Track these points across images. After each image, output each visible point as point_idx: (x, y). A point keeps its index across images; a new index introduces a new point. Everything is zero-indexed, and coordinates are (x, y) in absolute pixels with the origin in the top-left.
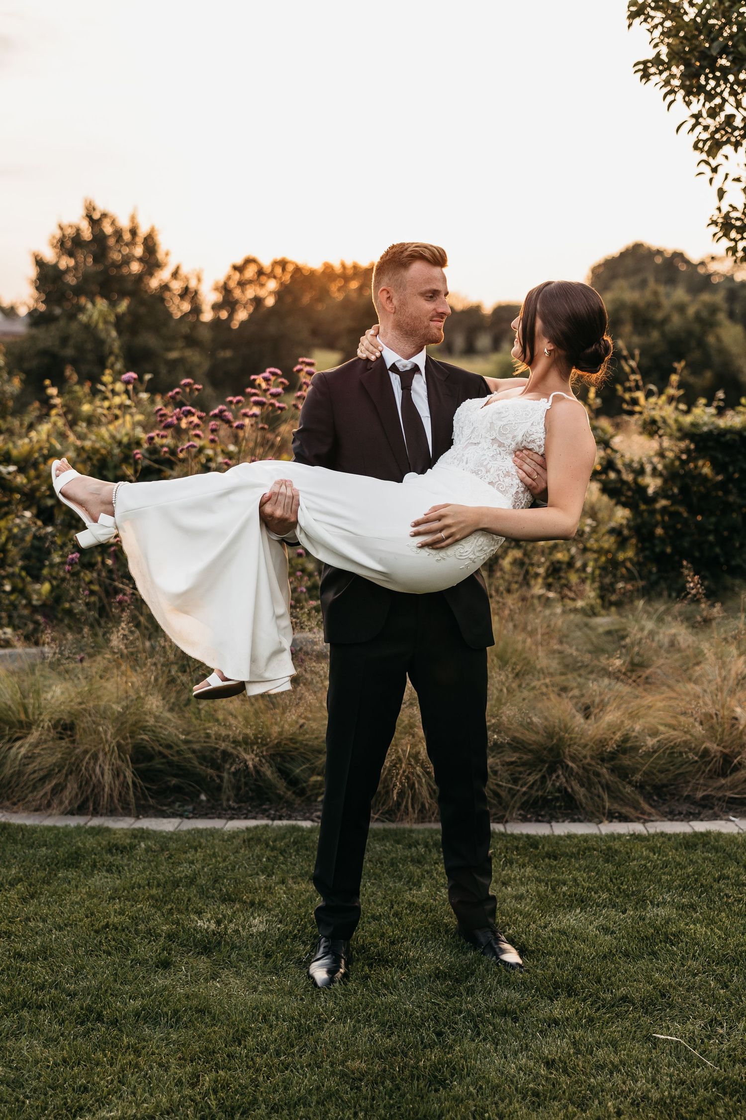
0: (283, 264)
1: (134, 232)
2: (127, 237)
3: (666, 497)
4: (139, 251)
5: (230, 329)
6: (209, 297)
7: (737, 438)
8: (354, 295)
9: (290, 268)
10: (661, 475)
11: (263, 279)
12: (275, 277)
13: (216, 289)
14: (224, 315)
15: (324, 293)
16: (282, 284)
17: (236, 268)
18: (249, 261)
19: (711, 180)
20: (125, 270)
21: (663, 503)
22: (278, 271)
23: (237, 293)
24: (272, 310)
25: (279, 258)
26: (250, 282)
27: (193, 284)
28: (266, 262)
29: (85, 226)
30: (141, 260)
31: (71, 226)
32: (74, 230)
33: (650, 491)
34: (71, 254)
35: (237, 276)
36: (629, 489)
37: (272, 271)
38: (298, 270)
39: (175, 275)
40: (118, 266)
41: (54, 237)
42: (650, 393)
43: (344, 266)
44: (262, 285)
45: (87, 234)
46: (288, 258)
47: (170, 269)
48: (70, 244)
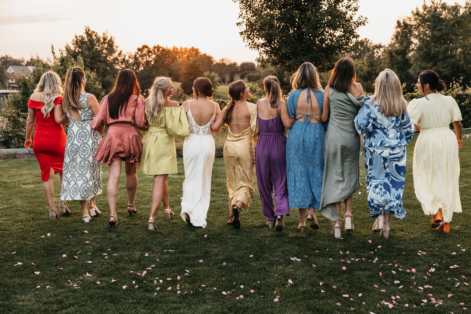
0: (158, 48)
2: (102, 40)
4: (106, 46)
8: (185, 60)
9: (161, 49)
11: (150, 54)
12: (155, 53)
15: (174, 59)
16: (157, 56)
17: (139, 50)
18: (145, 47)
22: (156, 51)
23: (140, 59)
24: (153, 66)
25: (156, 45)
28: (151, 47)
29: (85, 36)
30: (106, 49)
32: (81, 37)
34: (80, 47)
35: (139, 53)
37: (154, 50)
38: (164, 50)
39: (120, 54)
40: (98, 51)
41: (73, 40)
43: (181, 49)
44: (150, 56)
45: (86, 40)
46: (160, 46)
47: (118, 52)
48: (80, 43)
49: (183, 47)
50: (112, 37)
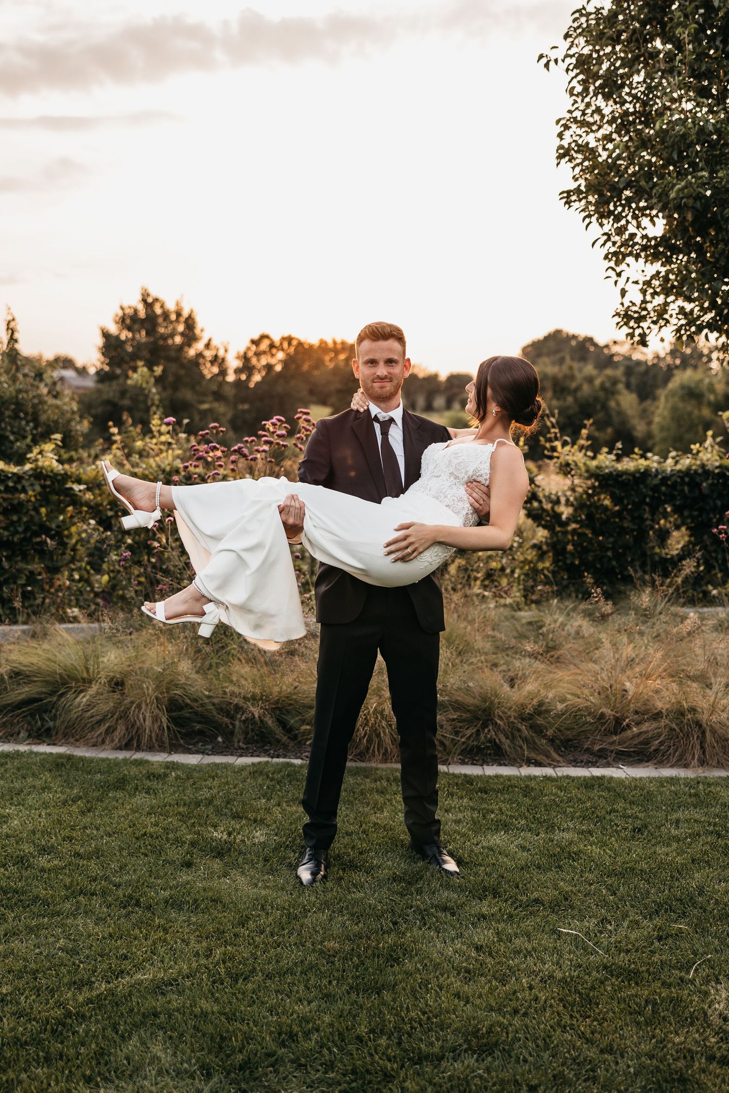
0: (289, 340)
1: (179, 314)
2: (173, 317)
3: (576, 522)
4: (181, 328)
5: (248, 387)
6: (233, 363)
7: (631, 478)
8: (342, 364)
9: (295, 343)
10: (572, 505)
11: (274, 351)
12: (283, 350)
13: (238, 358)
14: (243, 377)
15: (319, 363)
16: (288, 354)
17: (253, 342)
18: (264, 337)
19: (616, 282)
20: (170, 342)
21: (574, 526)
22: (285, 345)
23: (254, 361)
24: (280, 375)
25: (286, 335)
26: (264, 353)
27: (221, 353)
28: (276, 338)
29: (141, 307)
30: (182, 334)
31: (130, 307)
32: (132, 310)
33: (564, 517)
34: (129, 329)
35: (254, 348)
36: (548, 515)
37: (281, 344)
38: (300, 344)
39: (208, 346)
40: (165, 338)
41: (117, 315)
42: (564, 444)
43: (335, 343)
44: (273, 355)
45: (142, 314)
46: (293, 335)
47: (204, 341)
48: (129, 321)
49: (339, 340)
50: (192, 311)
